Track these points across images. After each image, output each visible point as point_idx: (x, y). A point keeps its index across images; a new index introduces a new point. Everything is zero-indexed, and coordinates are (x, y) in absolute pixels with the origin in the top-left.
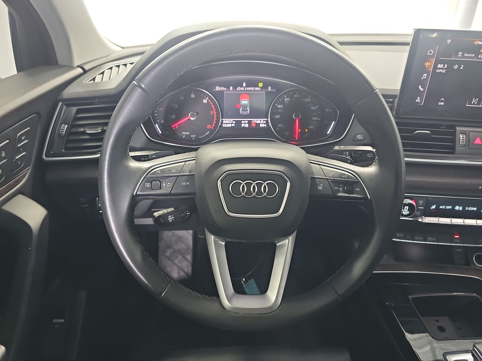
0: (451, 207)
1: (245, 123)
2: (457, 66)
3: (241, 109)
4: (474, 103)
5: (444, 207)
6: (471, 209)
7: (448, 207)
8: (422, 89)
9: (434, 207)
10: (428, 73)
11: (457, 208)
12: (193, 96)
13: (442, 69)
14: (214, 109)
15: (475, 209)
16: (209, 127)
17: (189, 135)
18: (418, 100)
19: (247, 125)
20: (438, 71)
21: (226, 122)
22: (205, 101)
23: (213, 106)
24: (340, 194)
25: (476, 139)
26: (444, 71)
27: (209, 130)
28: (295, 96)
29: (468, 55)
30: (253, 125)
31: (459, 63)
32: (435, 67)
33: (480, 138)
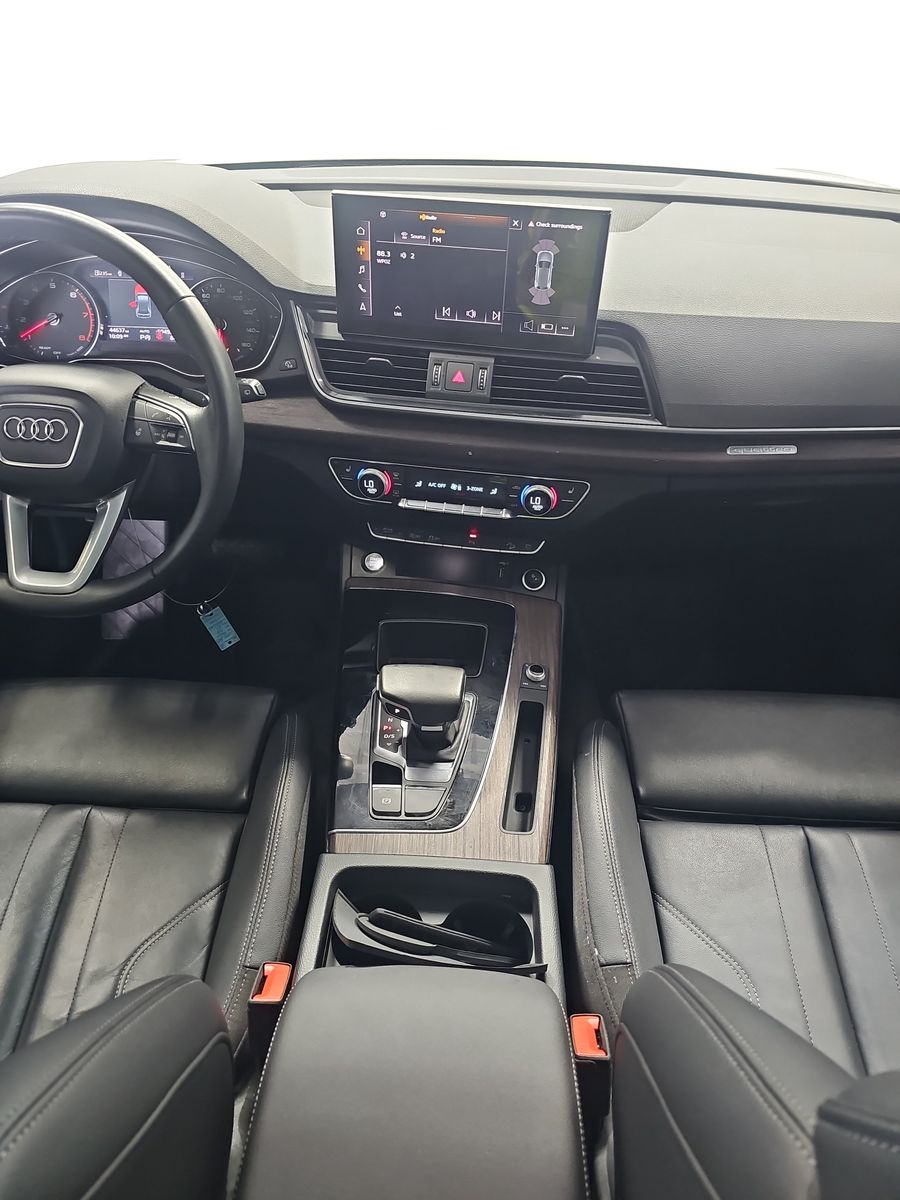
0: (444, 485)
1: (145, 334)
2: (404, 254)
3: (137, 310)
4: (446, 316)
5: (434, 484)
6: (474, 489)
7: (441, 485)
8: (364, 291)
9: (419, 484)
10: (365, 263)
11: (454, 487)
12: (53, 286)
13: (384, 258)
14: (90, 309)
15: (481, 489)
16: (82, 338)
17: (52, 351)
18: (363, 307)
19: (148, 337)
20: (379, 261)
21: (115, 330)
22: (73, 295)
23: (87, 304)
24: (161, 443)
25: (456, 373)
26: (388, 262)
27: (82, 343)
28: (218, 290)
29: (417, 237)
30: (159, 338)
31: (408, 249)
32: (374, 257)
33: (462, 373)
